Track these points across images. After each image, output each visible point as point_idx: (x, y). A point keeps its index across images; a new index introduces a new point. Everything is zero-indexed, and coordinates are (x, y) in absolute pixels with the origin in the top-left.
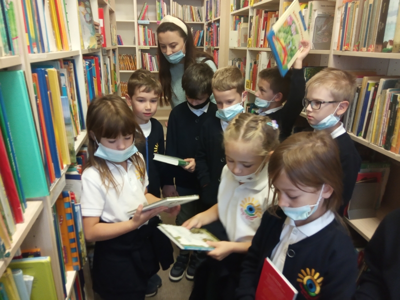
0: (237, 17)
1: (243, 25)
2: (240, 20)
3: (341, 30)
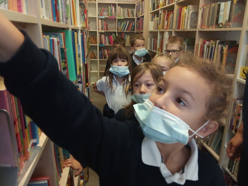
0: (153, 14)
2: (155, 16)
3: (202, 19)
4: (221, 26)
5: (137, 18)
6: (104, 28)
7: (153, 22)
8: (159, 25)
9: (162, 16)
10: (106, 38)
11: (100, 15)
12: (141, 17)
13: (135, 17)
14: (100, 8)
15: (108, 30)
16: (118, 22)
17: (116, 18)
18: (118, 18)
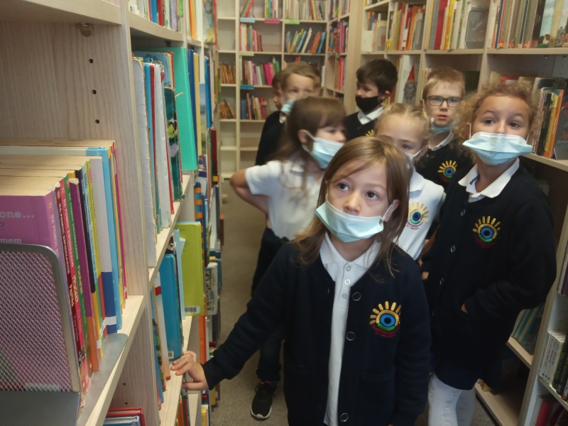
1: (380, 23)
2: (376, 17)
3: (497, 25)
4: (545, 42)
5: (331, 21)
6: (254, 47)
7: (371, 32)
8: (387, 40)
9: (394, 18)
10: (258, 69)
11: (244, 15)
12: (342, 20)
13: (327, 20)
15: (262, 50)
16: (286, 33)
17: (281, 23)
18: (288, 22)
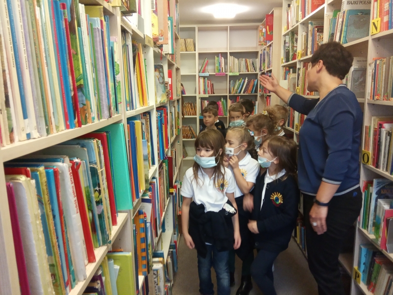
0: (287, 68)
1: (292, 75)
2: (289, 71)
3: (373, 83)
6: (208, 91)
11: (202, 71)
12: (267, 71)
13: (258, 72)
14: (202, 61)
15: (214, 93)
16: (230, 81)
17: (227, 75)
18: (231, 74)
